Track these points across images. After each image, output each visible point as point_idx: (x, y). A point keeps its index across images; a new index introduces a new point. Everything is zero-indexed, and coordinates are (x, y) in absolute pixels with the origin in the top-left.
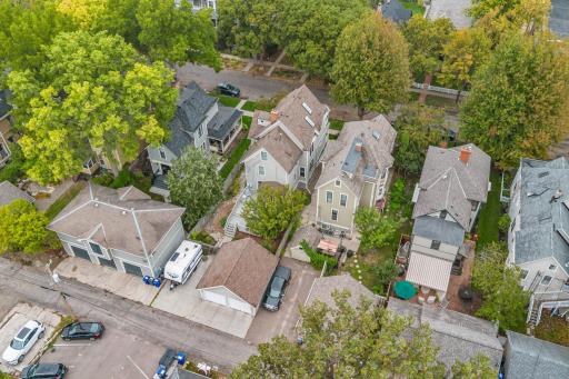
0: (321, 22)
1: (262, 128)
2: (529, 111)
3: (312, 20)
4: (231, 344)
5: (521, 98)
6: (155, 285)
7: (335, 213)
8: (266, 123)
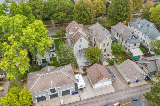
1: (71, 35)
5: (125, 8)
6: (77, 93)
7: (105, 50)
8: (72, 33)
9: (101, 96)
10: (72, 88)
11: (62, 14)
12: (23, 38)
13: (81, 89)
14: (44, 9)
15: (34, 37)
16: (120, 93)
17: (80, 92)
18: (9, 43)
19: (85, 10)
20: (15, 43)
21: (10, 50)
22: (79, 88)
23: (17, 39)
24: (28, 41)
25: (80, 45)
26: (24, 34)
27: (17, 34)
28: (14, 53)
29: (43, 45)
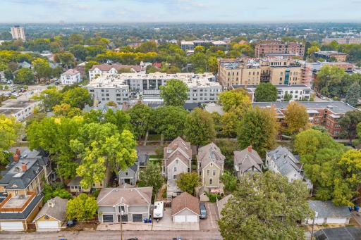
0: (172, 116)
1: (169, 154)
2: (263, 132)
3: (169, 116)
4: (195, 233)
5: (259, 128)
6: (150, 222)
7: (211, 180)
8: (170, 152)
9: (178, 231)
10: (145, 213)
11: (171, 127)
12: (104, 146)
13: (156, 219)
14: (149, 118)
15: (115, 146)
16: (205, 233)
17: (155, 222)
18: (91, 148)
19: (197, 125)
20: (96, 149)
21: (90, 155)
22: (155, 216)
23: (99, 146)
24: (108, 149)
25: (175, 168)
26: (107, 141)
27: (100, 142)
28: (93, 158)
29: (121, 155)
